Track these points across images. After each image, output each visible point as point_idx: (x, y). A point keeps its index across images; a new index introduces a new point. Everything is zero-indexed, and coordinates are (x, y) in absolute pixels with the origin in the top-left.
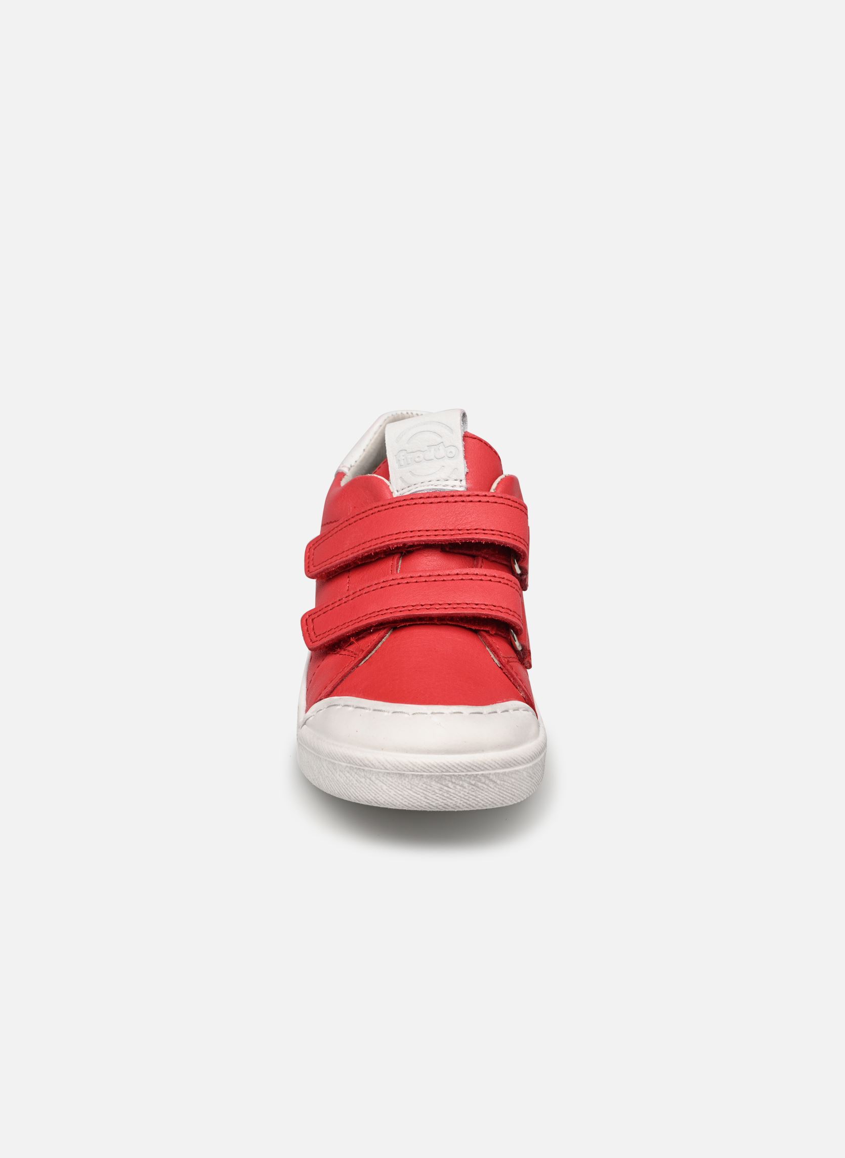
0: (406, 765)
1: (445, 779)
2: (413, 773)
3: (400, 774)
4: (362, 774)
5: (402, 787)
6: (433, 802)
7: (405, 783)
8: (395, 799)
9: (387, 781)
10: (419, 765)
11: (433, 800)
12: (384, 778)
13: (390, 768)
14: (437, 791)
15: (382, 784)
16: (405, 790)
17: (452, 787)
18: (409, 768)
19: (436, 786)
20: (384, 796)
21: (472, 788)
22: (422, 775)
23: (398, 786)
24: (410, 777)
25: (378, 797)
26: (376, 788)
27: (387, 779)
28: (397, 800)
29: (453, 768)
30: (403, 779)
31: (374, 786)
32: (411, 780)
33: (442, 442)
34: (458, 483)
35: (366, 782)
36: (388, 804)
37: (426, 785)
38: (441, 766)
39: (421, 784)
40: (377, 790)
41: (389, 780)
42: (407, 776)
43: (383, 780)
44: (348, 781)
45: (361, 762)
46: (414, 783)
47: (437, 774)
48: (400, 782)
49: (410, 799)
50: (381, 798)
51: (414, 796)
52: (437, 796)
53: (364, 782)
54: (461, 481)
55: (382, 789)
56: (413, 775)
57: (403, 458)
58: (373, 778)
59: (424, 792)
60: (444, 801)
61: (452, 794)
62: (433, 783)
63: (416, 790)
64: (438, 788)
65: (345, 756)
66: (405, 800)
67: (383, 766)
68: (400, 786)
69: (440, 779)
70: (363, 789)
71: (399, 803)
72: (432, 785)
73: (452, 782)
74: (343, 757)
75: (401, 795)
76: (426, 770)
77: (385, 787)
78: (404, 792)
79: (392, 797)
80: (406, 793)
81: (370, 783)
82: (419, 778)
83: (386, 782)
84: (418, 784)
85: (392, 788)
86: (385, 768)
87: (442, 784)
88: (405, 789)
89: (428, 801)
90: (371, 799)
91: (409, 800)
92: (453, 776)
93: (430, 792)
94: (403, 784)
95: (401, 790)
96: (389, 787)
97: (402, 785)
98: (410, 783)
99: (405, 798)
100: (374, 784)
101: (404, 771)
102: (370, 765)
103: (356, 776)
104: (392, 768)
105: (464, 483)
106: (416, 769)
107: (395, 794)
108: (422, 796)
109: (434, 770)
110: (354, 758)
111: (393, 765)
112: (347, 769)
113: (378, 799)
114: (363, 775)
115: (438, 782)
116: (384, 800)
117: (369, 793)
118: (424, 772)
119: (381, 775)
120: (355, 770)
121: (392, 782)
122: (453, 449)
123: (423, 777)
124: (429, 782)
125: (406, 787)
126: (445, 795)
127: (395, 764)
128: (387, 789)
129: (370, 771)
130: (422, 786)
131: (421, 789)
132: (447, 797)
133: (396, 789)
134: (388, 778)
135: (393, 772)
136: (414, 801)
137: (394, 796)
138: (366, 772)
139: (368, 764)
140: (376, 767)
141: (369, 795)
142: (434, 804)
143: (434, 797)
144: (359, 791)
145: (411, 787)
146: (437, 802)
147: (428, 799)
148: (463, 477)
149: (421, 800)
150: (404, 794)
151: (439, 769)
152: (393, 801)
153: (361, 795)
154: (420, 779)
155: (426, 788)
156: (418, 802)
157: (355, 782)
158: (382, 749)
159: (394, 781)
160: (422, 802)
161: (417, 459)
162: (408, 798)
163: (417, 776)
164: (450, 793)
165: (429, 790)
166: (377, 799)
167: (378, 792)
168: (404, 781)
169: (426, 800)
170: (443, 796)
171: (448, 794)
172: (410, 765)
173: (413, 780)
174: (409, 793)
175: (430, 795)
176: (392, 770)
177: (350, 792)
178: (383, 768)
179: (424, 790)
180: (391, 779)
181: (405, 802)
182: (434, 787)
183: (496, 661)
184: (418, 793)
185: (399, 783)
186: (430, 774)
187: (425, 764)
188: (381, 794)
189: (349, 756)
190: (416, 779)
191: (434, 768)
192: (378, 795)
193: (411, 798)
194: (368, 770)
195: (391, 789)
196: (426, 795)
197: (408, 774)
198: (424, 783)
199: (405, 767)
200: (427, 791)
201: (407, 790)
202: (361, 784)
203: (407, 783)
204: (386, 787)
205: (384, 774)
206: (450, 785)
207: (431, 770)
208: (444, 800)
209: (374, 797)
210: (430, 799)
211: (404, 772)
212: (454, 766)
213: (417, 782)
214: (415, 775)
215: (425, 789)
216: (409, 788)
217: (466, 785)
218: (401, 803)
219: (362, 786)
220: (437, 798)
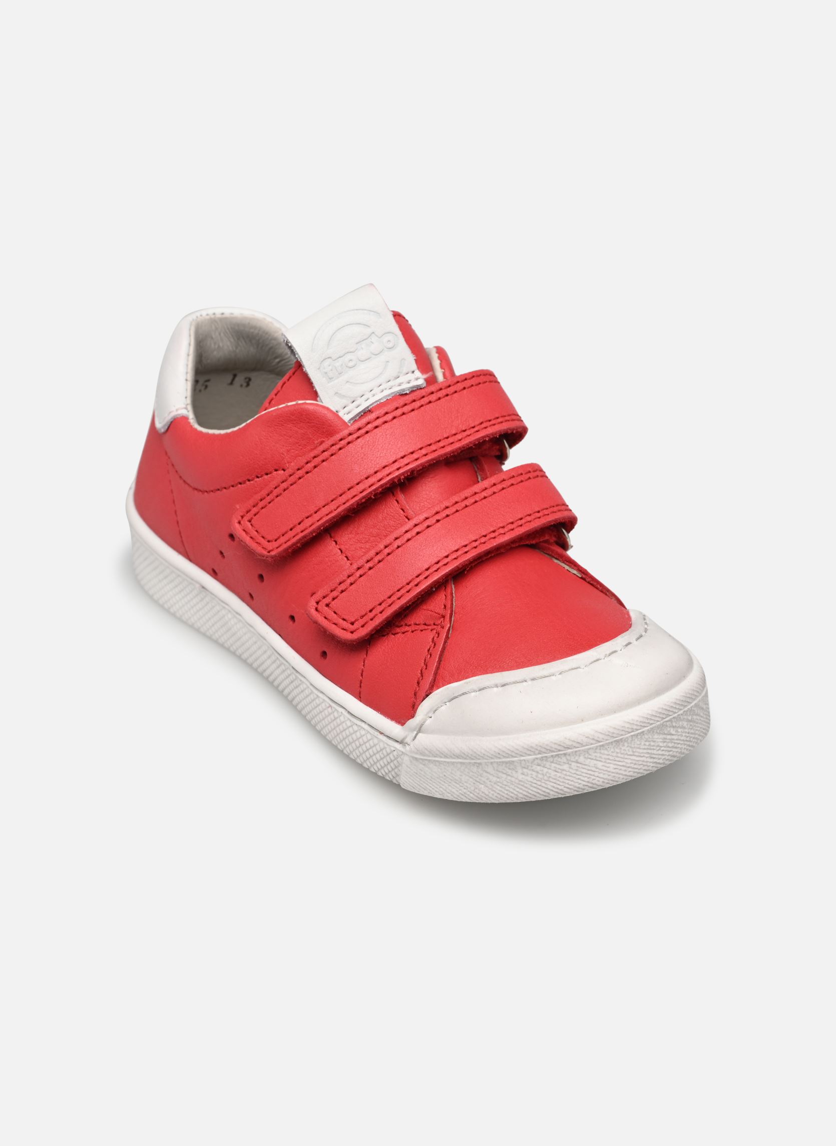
0: (623, 727)
1: (667, 726)
2: (632, 734)
3: (617, 741)
4: (564, 759)
5: (622, 756)
6: (659, 759)
7: (624, 750)
8: (617, 773)
9: (601, 755)
10: (637, 721)
11: (660, 757)
12: (596, 754)
13: (603, 739)
14: (661, 744)
15: (595, 762)
16: (626, 758)
17: (673, 732)
18: (627, 730)
19: (658, 738)
20: (601, 775)
21: (691, 725)
22: (643, 732)
23: (618, 757)
24: (630, 739)
25: (593, 779)
26: (589, 770)
27: (601, 753)
28: (620, 774)
29: (671, 710)
30: (621, 746)
31: (584, 768)
32: (631, 743)
33: (373, 333)
34: (411, 376)
35: (570, 768)
36: (608, 783)
37: (649, 741)
38: (660, 713)
39: (643, 743)
40: (589, 772)
41: (604, 754)
42: (626, 740)
43: (596, 756)
44: (540, 776)
45: (560, 745)
46: (636, 746)
47: (659, 723)
48: (618, 751)
49: (635, 766)
50: (598, 779)
51: (638, 761)
52: (663, 750)
53: (567, 769)
54: (413, 372)
55: (597, 768)
56: (632, 736)
57: (330, 367)
58: (581, 759)
59: (649, 751)
60: (671, 753)
61: (676, 741)
62: (656, 736)
63: (639, 753)
64: (661, 740)
65: (531, 747)
66: (630, 769)
67: (593, 739)
68: (619, 755)
69: (660, 729)
70: (569, 778)
71: (621, 777)
72: (655, 740)
73: (673, 727)
74: (528, 750)
75: (623, 766)
76: (645, 725)
77: (599, 764)
78: (626, 761)
79: (613, 773)
80: (629, 761)
81: (577, 767)
82: (639, 737)
83: (600, 757)
84: (640, 744)
85: (610, 761)
86: (597, 741)
87: (665, 734)
88: (626, 756)
89: (655, 760)
90: (584, 785)
91: (634, 768)
92: (673, 720)
93: (655, 748)
94: (622, 752)
95: (622, 760)
96: (605, 762)
97: (622, 754)
98: (631, 747)
99: (628, 767)
100: (584, 767)
101: (622, 735)
102: (575, 744)
103: (553, 765)
104: (606, 738)
105: (418, 373)
106: (635, 727)
107: (616, 767)
108: (647, 757)
109: (654, 720)
110: (547, 745)
111: (607, 734)
112: (536, 762)
113: (594, 782)
114: (565, 761)
115: (659, 734)
116: (601, 780)
117: (579, 779)
118: (645, 727)
119: (591, 752)
120: (551, 759)
121: (608, 755)
122: (389, 337)
123: (644, 734)
124: (651, 737)
125: (627, 754)
126: (670, 745)
127: (609, 732)
128: (603, 766)
129: (576, 752)
130: (645, 745)
131: (645, 749)
132: (673, 747)
133: (615, 760)
134: (602, 751)
135: (608, 742)
136: (639, 767)
137: (614, 771)
138: (569, 755)
139: (572, 745)
140: (584, 744)
141: (580, 781)
142: (661, 761)
143: (660, 752)
144: (563, 782)
145: (633, 752)
146: (663, 757)
147: (654, 758)
148: (414, 366)
149: (647, 762)
150: (627, 763)
151: (659, 717)
152: (614, 777)
153: (567, 786)
154: (641, 738)
155: (650, 745)
156: (644, 765)
157: (553, 773)
158: (582, 720)
159: (610, 753)
160: (649, 764)
161: (351, 364)
162: (632, 765)
163: (637, 735)
164: (673, 741)
165: (653, 746)
166: (592, 783)
167: (592, 773)
168: (623, 748)
169: (652, 760)
170: (669, 747)
171: (672, 742)
172: (627, 725)
173: (633, 742)
174: (632, 760)
175: (655, 752)
176: (607, 740)
177: (547, 788)
178: (593, 742)
179: (648, 749)
180: (606, 752)
181: (630, 771)
182: (657, 740)
183: (575, 572)
184: (642, 755)
185: (617, 753)
186: (651, 726)
187: (643, 717)
188: (596, 774)
189: (537, 745)
190: (636, 740)
191: (653, 718)
192: (593, 777)
193: (635, 764)
194: (572, 752)
195: (609, 763)
196: (651, 754)
197: (627, 738)
198: (646, 741)
199: (623, 730)
200: (651, 749)
201: (629, 757)
202: (565, 773)
203: (627, 749)
204: (603, 764)
205: (596, 749)
206: (672, 731)
207: (651, 722)
208: (671, 751)
209: (588, 782)
210: (657, 756)
211: (621, 737)
212: (672, 707)
213: (638, 743)
214: (634, 735)
215: (649, 747)
216: (631, 753)
217: (685, 724)
218: (626, 775)
219: (566, 775)
220: (663, 752)
